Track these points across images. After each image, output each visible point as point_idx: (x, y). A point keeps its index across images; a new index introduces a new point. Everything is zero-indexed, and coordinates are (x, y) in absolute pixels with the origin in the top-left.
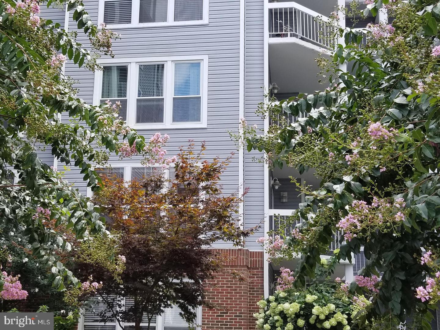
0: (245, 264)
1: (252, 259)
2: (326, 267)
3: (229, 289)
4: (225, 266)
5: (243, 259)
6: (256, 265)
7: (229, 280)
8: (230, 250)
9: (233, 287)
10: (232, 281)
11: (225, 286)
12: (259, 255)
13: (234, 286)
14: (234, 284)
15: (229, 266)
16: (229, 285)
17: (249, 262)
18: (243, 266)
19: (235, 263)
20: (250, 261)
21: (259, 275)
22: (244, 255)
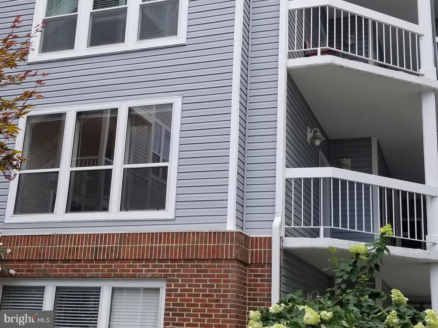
0: (234, 256)
1: (255, 250)
2: (364, 258)
3: (207, 299)
4: (201, 259)
5: (231, 248)
6: (260, 260)
7: (208, 283)
8: (210, 233)
9: (212, 296)
10: (213, 286)
11: (201, 293)
12: (265, 243)
13: (215, 294)
14: (216, 291)
15: (208, 259)
16: (208, 293)
17: (250, 255)
18: (231, 260)
19: (218, 255)
20: (250, 252)
21: (264, 276)
22: (232, 242)
